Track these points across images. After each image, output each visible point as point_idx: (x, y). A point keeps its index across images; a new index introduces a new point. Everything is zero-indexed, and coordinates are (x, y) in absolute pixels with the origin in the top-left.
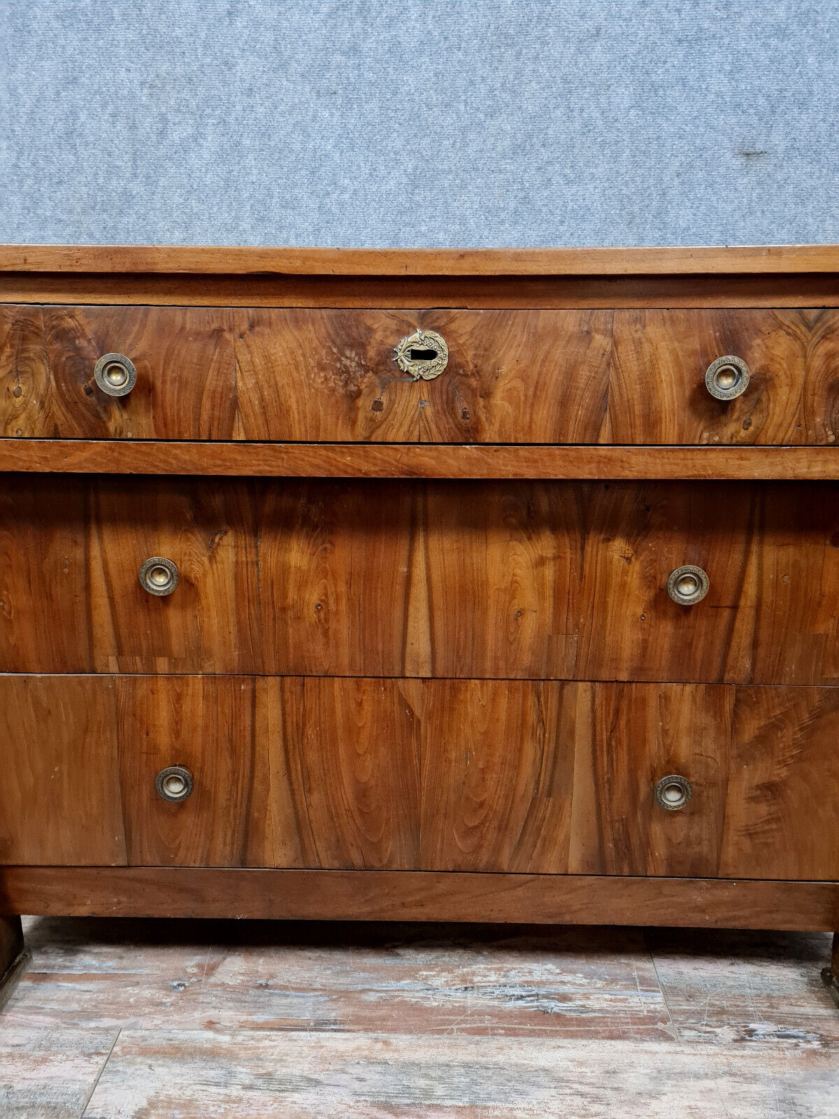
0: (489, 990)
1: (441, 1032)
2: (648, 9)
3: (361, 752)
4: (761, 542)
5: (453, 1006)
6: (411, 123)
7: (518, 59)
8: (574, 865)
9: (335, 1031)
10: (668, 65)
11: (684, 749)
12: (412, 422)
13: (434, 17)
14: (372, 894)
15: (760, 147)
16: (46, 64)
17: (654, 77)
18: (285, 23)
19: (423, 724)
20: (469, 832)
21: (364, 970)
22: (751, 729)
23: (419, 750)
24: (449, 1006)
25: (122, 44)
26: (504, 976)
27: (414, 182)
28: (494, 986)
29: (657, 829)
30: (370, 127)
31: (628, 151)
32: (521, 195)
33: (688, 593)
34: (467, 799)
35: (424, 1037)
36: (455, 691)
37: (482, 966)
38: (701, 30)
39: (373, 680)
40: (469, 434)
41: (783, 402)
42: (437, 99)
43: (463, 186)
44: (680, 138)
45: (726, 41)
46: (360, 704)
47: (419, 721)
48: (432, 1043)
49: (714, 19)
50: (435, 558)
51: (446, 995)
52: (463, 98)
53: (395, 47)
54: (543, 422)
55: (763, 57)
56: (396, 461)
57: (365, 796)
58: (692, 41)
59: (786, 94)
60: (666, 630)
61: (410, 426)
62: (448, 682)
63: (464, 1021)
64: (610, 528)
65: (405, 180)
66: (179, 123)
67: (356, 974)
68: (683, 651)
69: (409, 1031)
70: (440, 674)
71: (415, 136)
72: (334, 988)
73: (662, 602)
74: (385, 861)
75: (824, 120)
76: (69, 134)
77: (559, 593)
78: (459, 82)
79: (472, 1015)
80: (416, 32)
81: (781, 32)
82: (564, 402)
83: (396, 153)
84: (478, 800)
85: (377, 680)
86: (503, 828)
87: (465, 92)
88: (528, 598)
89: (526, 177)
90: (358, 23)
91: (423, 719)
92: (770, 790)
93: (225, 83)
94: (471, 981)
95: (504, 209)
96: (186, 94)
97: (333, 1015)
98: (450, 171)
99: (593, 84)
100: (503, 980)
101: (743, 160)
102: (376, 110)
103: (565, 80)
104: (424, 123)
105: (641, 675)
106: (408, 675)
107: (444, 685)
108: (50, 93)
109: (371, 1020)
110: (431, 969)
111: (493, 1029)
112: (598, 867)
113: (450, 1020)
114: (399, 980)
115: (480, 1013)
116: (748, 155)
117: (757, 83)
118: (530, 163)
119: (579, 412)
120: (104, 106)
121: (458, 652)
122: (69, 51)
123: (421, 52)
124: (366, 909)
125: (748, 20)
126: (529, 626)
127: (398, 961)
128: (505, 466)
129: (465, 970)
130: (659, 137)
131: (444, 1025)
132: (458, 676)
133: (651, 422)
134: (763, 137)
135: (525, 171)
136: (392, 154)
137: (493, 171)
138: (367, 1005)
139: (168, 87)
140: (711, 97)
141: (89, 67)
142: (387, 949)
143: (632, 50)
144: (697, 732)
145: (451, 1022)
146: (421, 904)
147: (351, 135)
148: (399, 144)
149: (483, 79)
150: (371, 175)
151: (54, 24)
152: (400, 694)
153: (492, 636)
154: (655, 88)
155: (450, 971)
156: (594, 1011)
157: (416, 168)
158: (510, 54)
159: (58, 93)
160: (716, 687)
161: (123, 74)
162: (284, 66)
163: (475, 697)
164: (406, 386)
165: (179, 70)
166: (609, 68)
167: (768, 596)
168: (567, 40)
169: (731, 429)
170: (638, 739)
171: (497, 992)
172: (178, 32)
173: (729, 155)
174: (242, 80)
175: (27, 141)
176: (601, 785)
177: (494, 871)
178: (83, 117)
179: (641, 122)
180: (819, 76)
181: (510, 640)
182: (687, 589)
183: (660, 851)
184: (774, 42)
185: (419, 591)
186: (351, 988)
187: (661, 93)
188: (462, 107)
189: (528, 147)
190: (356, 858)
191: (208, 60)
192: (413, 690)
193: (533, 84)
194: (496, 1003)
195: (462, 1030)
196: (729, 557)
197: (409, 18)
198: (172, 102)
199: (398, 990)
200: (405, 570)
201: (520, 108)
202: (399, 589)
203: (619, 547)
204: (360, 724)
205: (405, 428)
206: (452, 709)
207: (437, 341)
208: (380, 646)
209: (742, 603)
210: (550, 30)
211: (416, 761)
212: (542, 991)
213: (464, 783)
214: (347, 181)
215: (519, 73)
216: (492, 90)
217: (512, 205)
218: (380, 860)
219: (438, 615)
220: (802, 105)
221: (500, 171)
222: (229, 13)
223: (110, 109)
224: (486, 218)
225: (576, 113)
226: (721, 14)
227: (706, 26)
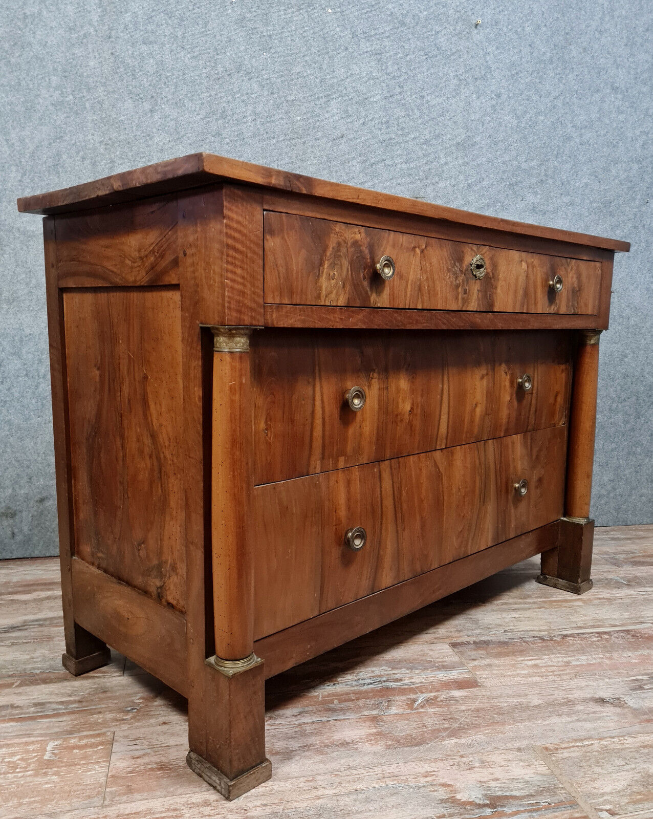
2: (366, 127)
7: (304, 145)
10: (376, 154)
13: (260, 122)
15: (422, 194)
16: (44, 128)
17: (370, 159)
18: (181, 118)
25: (90, 121)
38: (391, 139)
45: (403, 144)
49: (397, 134)
52: (276, 162)
53: (240, 134)
55: (420, 153)
58: (387, 143)
66: (121, 164)
76: (55, 166)
80: (251, 128)
81: (428, 143)
87: (277, 159)
90: (220, 121)
93: (148, 146)
96: (126, 149)
99: (341, 160)
103: (328, 157)
108: (45, 143)
116: (416, 198)
117: (418, 165)
120: (78, 153)
122: (58, 122)
123: (254, 138)
125: (413, 136)
134: (423, 190)
139: (116, 145)
140: (398, 170)
141: (70, 131)
143: (359, 145)
149: (287, 154)
151: (50, 108)
154: (371, 164)
158: (299, 143)
159: (50, 144)
161: (90, 137)
162: (180, 139)
165: (122, 137)
166: (349, 153)
168: (328, 139)
172: (122, 118)
174: (157, 145)
175: (28, 167)
178: (64, 157)
179: (366, 180)
180: (446, 164)
184: (425, 147)
187: (374, 167)
191: (139, 133)
193: (312, 158)
197: (247, 122)
198: (118, 153)
201: (306, 169)
210: (319, 133)
216: (291, 159)
220: (440, 176)
222: (151, 111)
223: (81, 154)
225: (334, 173)
226: (400, 132)
227: (393, 137)
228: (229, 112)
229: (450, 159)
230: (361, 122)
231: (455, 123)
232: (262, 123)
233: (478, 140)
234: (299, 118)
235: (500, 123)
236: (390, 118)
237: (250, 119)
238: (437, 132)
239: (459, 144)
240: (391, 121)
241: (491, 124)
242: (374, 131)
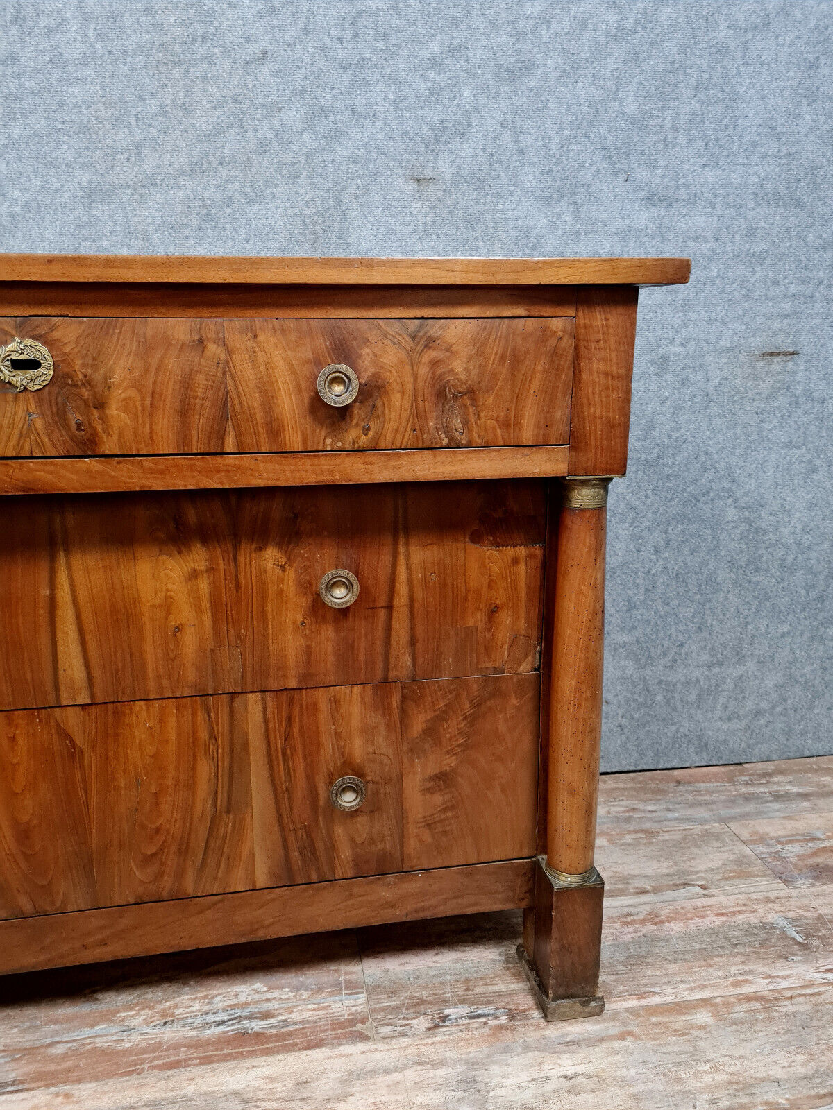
0: (190, 1020)
1: (131, 1073)
2: (311, 36)
3: (19, 790)
4: (407, 544)
5: (149, 1044)
6: (81, 135)
7: (186, 77)
8: (262, 879)
9: (11, 1092)
10: (336, 91)
11: (358, 749)
12: (21, 434)
13: (95, 30)
14: (48, 940)
15: (428, 173)
17: (323, 102)
19: (86, 755)
20: (147, 860)
21: (55, 1022)
22: (418, 723)
23: (84, 781)
24: (144, 1044)
26: (208, 1003)
27: (91, 195)
28: (196, 1016)
29: (339, 831)
30: (37, 139)
31: (305, 173)
32: (204, 212)
33: (340, 596)
34: (143, 826)
35: (112, 1082)
36: (118, 715)
37: (186, 997)
38: (363, 59)
39: (26, 712)
40: (86, 446)
41: (396, 408)
42: (107, 113)
43: (143, 201)
44: (354, 162)
45: (388, 71)
46: (13, 739)
47: (81, 752)
48: (119, 1086)
49: (374, 49)
50: (80, 579)
51: (142, 1034)
52: (134, 113)
53: (56, 58)
54: (165, 434)
55: (423, 88)
56: (8, 476)
57: (28, 838)
58: (356, 69)
59: (446, 124)
60: (328, 632)
61: (19, 439)
62: (110, 706)
63: (158, 1058)
64: (261, 535)
65: (80, 194)
67: (46, 1028)
68: (346, 654)
69: (96, 1078)
70: (100, 699)
71: (87, 148)
72: (19, 1046)
73: (318, 608)
74: (58, 904)
75: (484, 150)
77: (217, 605)
78: (129, 97)
79: (167, 1050)
80: (77, 44)
81: (437, 66)
82: (184, 412)
83: (68, 166)
84: (153, 826)
85: (31, 711)
86: (184, 851)
87: (135, 107)
88: (185, 613)
89: (207, 194)
90: (14, 31)
91: (85, 749)
92: (443, 780)
94: (172, 1015)
95: (187, 226)
97: (12, 1076)
98: (127, 186)
99: (264, 106)
100: (206, 1008)
101: (414, 185)
102: (43, 121)
103: (236, 101)
104: (94, 136)
105: (309, 682)
106: (64, 703)
107: (106, 711)
109: (54, 1074)
110: (130, 1009)
111: (186, 1060)
112: (287, 878)
113: (142, 1059)
114: (93, 1026)
115: (176, 1046)
116: (418, 180)
117: (420, 112)
118: (209, 181)
119: (201, 421)
121: (117, 674)
123: (86, 65)
124: (42, 958)
125: (407, 52)
126: (190, 643)
127: (95, 1007)
128: (132, 478)
129: (168, 1004)
130: (333, 161)
131: (135, 1065)
132: (120, 699)
133: (274, 429)
134: (430, 164)
135: (205, 188)
136: (64, 166)
137: (172, 187)
138: (54, 1059)
140: (379, 124)
142: (85, 996)
143: (299, 74)
144: (369, 732)
145: (142, 1061)
146: (104, 943)
147: (17, 146)
148: (70, 156)
149: (153, 95)
150: (43, 187)
152: (58, 724)
153: (152, 655)
154: (325, 113)
155: (151, 1008)
156: (295, 1024)
157: (90, 182)
158: (178, 72)
160: (382, 686)
163: (141, 718)
164: (10, 397)
166: (278, 90)
167: (419, 594)
168: (234, 62)
169: (352, 435)
170: (312, 745)
171: (198, 1021)
173: (401, 180)
176: (280, 793)
177: (179, 898)
179: (315, 145)
180: (476, 109)
181: (171, 659)
182: (340, 592)
183: (345, 853)
184: (431, 74)
185: (66, 614)
186: (38, 1043)
187: (331, 118)
188: (133, 121)
189: (205, 165)
190: (25, 904)
192: (72, 719)
193: (204, 103)
194: (195, 1033)
195: (155, 1067)
196: (378, 559)
197: (68, 30)
199: (89, 1038)
200: (48, 592)
201: (193, 125)
202: (43, 613)
203: (271, 556)
204: (15, 761)
205: (13, 442)
206: (117, 735)
207: (39, 351)
208: (29, 676)
209: (396, 602)
210: (216, 50)
211: (81, 794)
212: (246, 1012)
213: (137, 810)
214: (16, 193)
215: (189, 92)
216: (162, 107)
217: (195, 222)
218: (53, 903)
219: (89, 637)
220: (463, 136)
221: (180, 188)
224: (170, 234)
225: (250, 133)
226: (380, 45)
227: (367, 55)
228: (30, 11)
229: (483, 100)
230: (301, 25)
231: (491, 22)
232: (99, 33)
233: (539, 57)
234: (172, 20)
235: (583, 23)
236: (360, 14)
237: (74, 25)
238: (456, 42)
239: (500, 66)
240: (362, 22)
241: (566, 24)
242: (329, 43)
